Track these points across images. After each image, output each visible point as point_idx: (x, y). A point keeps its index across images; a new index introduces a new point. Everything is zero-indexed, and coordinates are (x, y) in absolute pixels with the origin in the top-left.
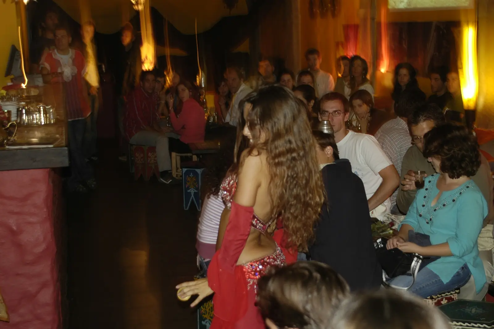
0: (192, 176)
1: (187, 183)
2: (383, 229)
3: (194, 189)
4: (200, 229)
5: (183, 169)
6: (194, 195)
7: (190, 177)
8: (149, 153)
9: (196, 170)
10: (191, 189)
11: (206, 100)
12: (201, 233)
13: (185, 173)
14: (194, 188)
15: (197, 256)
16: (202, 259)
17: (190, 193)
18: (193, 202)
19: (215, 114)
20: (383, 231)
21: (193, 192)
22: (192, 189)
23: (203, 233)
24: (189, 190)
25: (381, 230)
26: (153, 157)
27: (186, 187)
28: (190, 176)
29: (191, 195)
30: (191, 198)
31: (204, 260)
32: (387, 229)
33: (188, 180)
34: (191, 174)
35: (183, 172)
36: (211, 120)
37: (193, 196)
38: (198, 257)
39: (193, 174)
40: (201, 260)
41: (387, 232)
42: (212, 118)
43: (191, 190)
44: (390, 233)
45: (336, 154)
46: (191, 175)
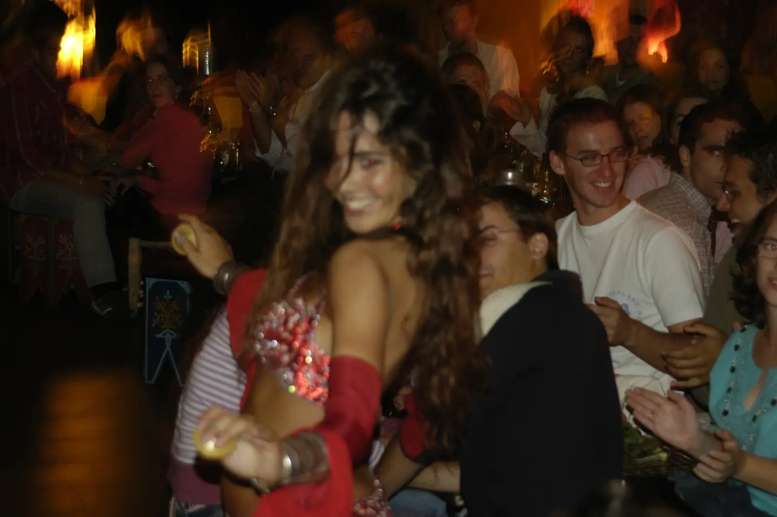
0: (170, 297)
1: (156, 314)
2: (645, 449)
3: (172, 332)
4: (179, 430)
5: (147, 279)
6: (171, 347)
7: (165, 300)
8: (62, 237)
9: (180, 283)
10: (163, 332)
11: (214, 109)
12: (180, 441)
13: (150, 290)
14: (171, 329)
15: (170, 498)
16: (183, 505)
17: (162, 341)
18: (167, 362)
19: (236, 146)
20: (644, 454)
21: (170, 339)
22: (168, 330)
23: (185, 440)
24: (159, 333)
25: (637, 451)
26: (70, 246)
27: (154, 325)
28: (165, 297)
29: (165, 346)
30: (164, 355)
31: (187, 507)
32: (655, 449)
33: (158, 308)
34: (168, 292)
35: (148, 288)
36: (224, 159)
37: (168, 348)
38: (172, 502)
39: (171, 294)
40: (178, 508)
41: (653, 457)
42: (227, 156)
43: (165, 334)
44: (659, 460)
45: (551, 258)
46: (168, 296)
